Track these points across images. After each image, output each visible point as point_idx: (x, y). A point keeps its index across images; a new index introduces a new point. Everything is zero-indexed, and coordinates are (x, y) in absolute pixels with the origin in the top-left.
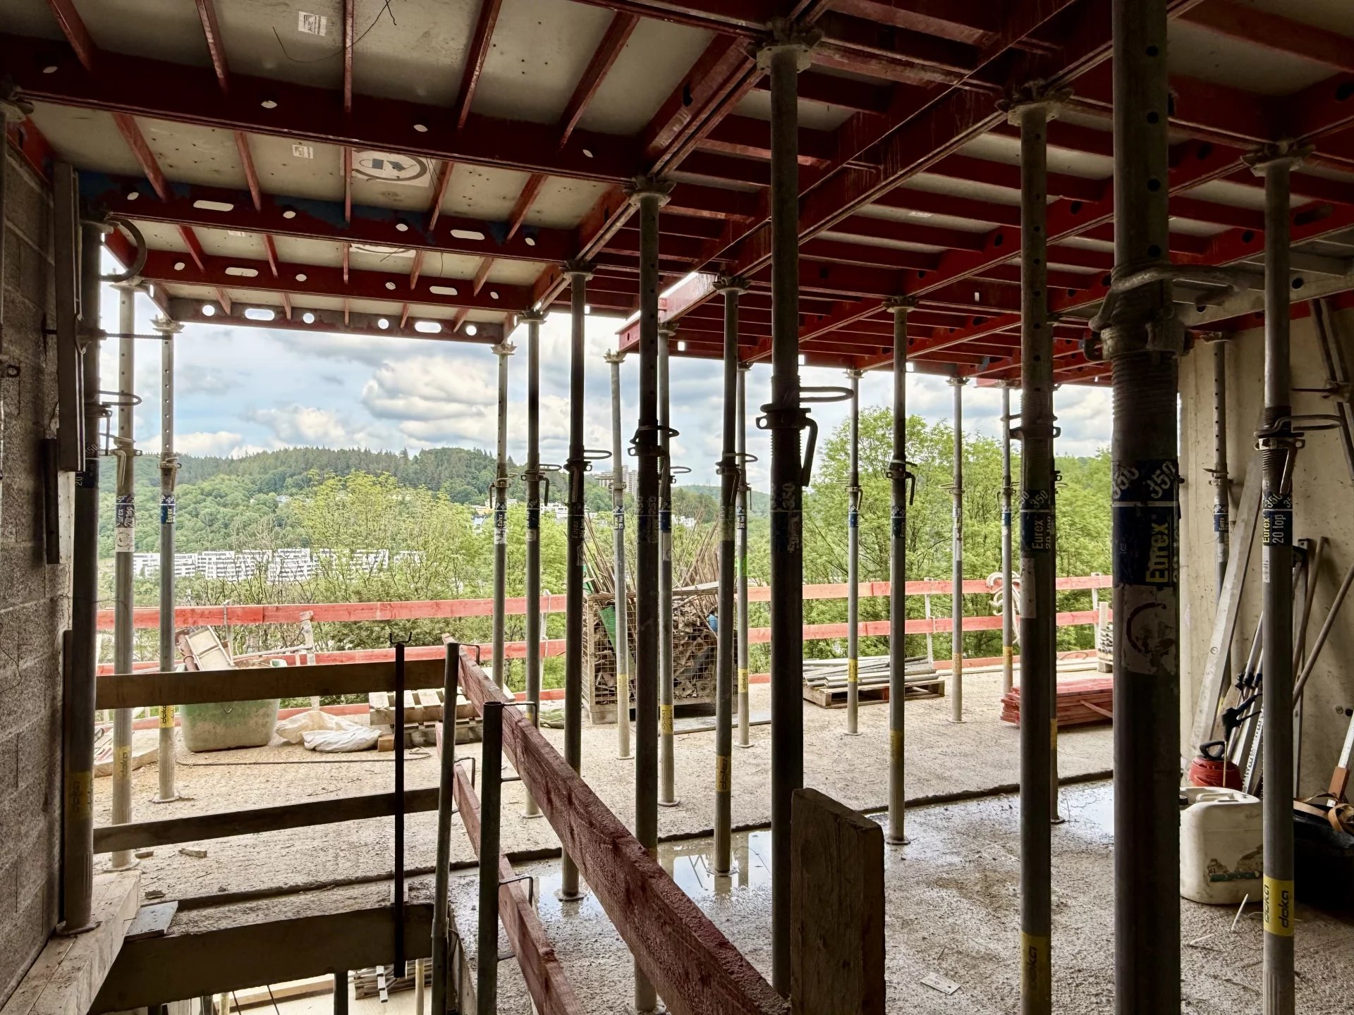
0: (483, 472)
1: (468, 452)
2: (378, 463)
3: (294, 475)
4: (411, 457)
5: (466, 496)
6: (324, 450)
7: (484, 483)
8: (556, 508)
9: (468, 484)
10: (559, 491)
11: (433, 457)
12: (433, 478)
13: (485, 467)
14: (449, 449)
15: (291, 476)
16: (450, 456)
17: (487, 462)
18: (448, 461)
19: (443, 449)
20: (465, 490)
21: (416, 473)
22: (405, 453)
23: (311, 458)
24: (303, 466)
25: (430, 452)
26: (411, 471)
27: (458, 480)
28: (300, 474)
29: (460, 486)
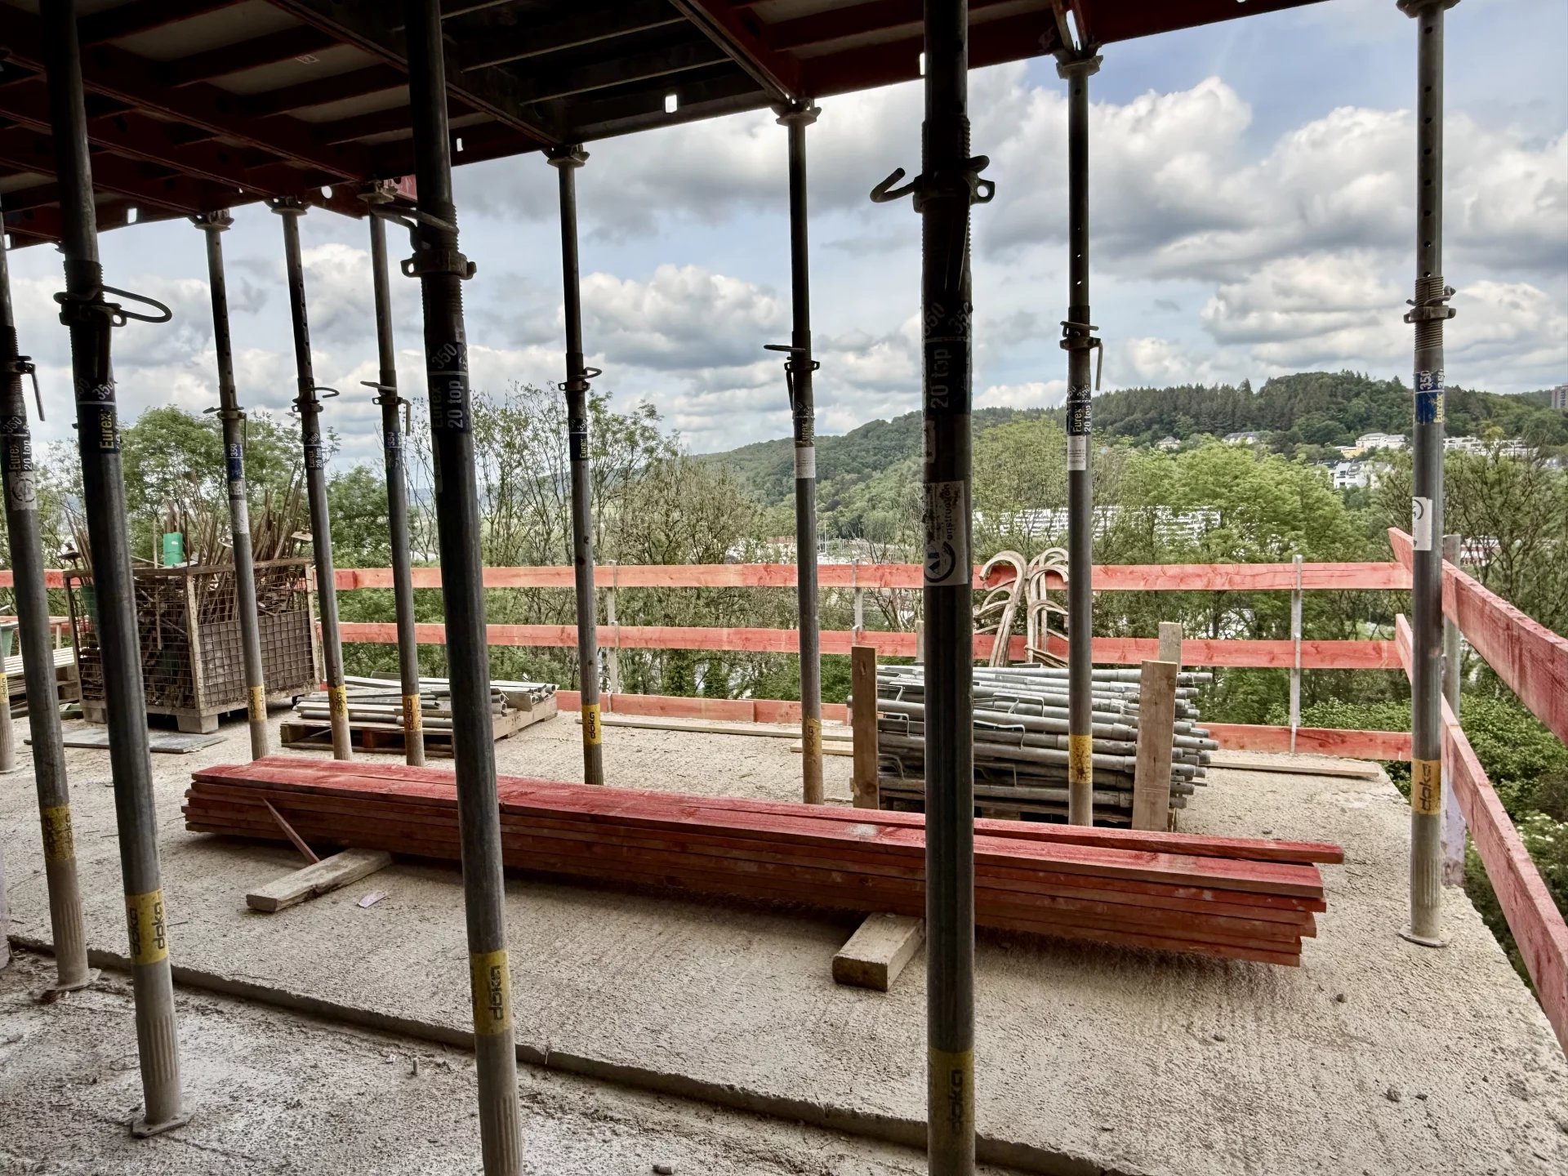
0: (1355, 401)
1: (1334, 377)
2: (1212, 400)
3: (1115, 421)
4: (1255, 390)
5: (1329, 433)
6: (1149, 391)
7: (1355, 416)
8: (1468, 445)
9: (1332, 418)
10: (1474, 420)
11: (1283, 388)
12: (1283, 415)
13: (1357, 395)
14: (1306, 375)
15: (1112, 424)
16: (1307, 384)
17: (1360, 387)
18: (1304, 389)
19: (1299, 375)
20: (1327, 426)
21: (1260, 409)
22: (1247, 385)
23: (1134, 400)
24: (1124, 411)
25: (1280, 381)
26: (1254, 407)
27: (1317, 415)
28: (1122, 420)
29: (1320, 421)
